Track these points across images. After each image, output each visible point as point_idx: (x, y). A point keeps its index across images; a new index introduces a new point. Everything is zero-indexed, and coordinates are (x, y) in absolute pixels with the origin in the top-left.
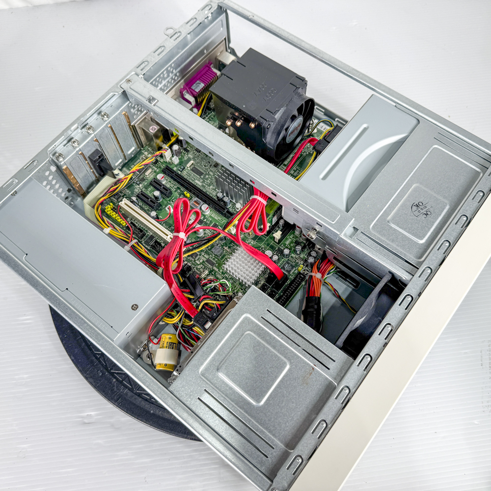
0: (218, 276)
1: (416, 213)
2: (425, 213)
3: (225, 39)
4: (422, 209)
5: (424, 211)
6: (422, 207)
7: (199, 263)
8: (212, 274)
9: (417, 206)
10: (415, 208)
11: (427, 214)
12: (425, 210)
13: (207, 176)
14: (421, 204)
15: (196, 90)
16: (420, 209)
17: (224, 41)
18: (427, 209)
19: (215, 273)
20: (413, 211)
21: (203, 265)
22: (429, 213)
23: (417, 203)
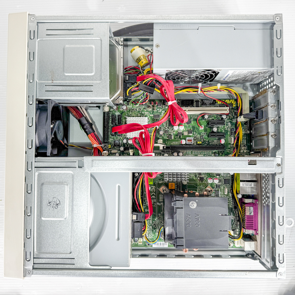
0: (148, 113)
1: (55, 200)
2: (51, 203)
3: (260, 257)
6: (54, 206)
7: (163, 112)
8: (151, 111)
9: (57, 204)
10: (58, 202)
11: (49, 203)
12: (52, 205)
14: (56, 207)
15: (248, 207)
16: (55, 203)
17: (260, 255)
18: (52, 206)
19: (150, 113)
21: (160, 113)
22: (49, 204)
23: (58, 206)
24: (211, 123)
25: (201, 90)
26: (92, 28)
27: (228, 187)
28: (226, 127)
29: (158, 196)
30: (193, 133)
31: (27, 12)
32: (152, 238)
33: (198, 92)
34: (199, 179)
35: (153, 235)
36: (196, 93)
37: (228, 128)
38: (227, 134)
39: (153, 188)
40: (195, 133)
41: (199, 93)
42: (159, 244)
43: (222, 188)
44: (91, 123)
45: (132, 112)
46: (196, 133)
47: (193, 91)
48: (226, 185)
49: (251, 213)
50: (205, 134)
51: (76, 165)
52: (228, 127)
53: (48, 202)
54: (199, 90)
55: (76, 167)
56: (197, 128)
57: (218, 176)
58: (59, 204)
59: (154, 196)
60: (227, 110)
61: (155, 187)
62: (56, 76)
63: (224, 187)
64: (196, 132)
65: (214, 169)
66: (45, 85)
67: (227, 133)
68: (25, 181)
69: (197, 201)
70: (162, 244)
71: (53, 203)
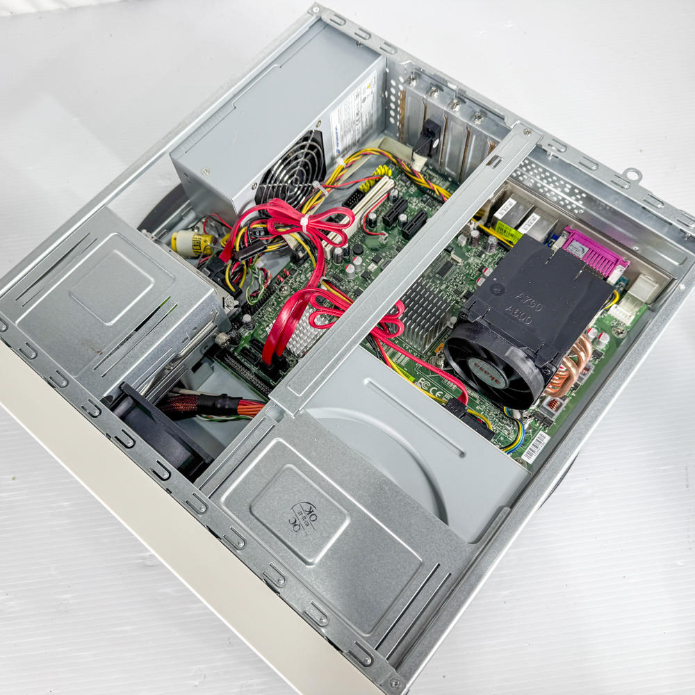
1: (297, 509)
2: (297, 523)
4: (304, 518)
5: (300, 521)
6: (307, 519)
9: (310, 512)
10: (307, 507)
11: (295, 525)
12: (303, 523)
13: (438, 282)
14: (313, 518)
15: (570, 248)
16: (304, 515)
18: (304, 525)
20: (303, 504)
22: (297, 528)
23: (315, 512)
24: (389, 217)
25: (326, 187)
28: (413, 206)
29: (443, 385)
30: (381, 256)
33: (324, 195)
34: (464, 301)
36: (323, 199)
37: (416, 205)
39: (423, 383)
41: (327, 194)
42: (534, 448)
45: (265, 321)
46: (385, 253)
47: (318, 200)
49: (583, 250)
50: (398, 242)
52: (414, 204)
53: (293, 526)
54: (322, 189)
55: (274, 426)
56: (379, 246)
57: (482, 270)
58: (313, 508)
59: (438, 391)
60: (387, 182)
61: (422, 379)
62: (99, 341)
64: (383, 252)
66: (95, 369)
68: (217, 537)
69: (495, 279)
70: (537, 443)
71: (300, 517)
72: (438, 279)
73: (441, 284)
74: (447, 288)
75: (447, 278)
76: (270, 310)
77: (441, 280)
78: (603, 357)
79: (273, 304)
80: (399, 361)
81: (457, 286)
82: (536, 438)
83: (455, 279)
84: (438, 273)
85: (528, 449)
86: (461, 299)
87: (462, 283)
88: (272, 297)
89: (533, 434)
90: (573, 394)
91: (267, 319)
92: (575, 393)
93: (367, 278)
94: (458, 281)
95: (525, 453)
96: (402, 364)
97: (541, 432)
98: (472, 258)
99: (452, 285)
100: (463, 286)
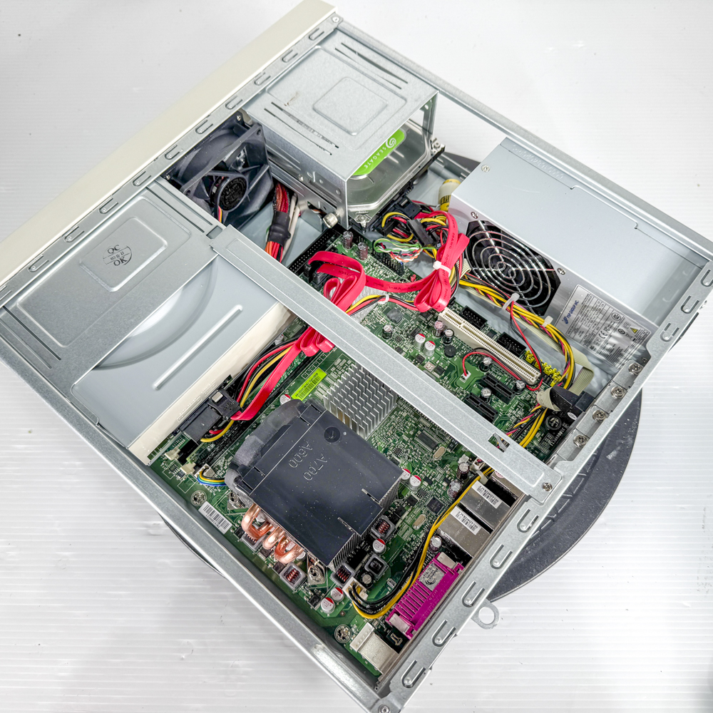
1: (127, 251)
2: (115, 251)
4: (118, 256)
5: (116, 253)
6: (117, 259)
10: (126, 258)
11: (113, 250)
12: (115, 255)
13: (412, 433)
14: (117, 263)
15: (435, 568)
16: (121, 256)
18: (112, 256)
20: (129, 256)
22: (111, 251)
23: (121, 264)
24: (488, 378)
25: (511, 306)
26: (407, 81)
27: (429, 519)
28: (510, 411)
30: (443, 375)
31: (333, 7)
32: (212, 494)
35: (220, 491)
36: (498, 305)
37: (512, 415)
38: (504, 424)
40: (446, 378)
41: (504, 308)
42: (214, 515)
43: (417, 511)
44: (290, 235)
46: (448, 379)
48: (428, 512)
49: (431, 583)
50: (462, 393)
51: (208, 228)
55: (203, 232)
56: (457, 372)
57: (427, 482)
58: (125, 263)
60: (533, 376)
63: (421, 511)
64: (449, 377)
65: (421, 402)
66: (272, 103)
67: (506, 422)
69: (345, 434)
70: (220, 519)
71: (119, 253)
72: (415, 433)
73: (408, 436)
74: (404, 441)
75: (416, 442)
76: (381, 272)
77: (414, 436)
78: (312, 607)
79: (386, 275)
80: (320, 389)
81: (407, 452)
82: (225, 519)
83: (416, 451)
84: (422, 433)
85: (214, 509)
86: (390, 456)
87: (409, 458)
88: (395, 274)
89: (229, 516)
90: (270, 566)
91: (371, 270)
92: (270, 568)
93: (418, 360)
94: (413, 454)
95: (211, 506)
96: (316, 392)
97: (231, 525)
98: (442, 472)
99: (408, 447)
100: (406, 458)
